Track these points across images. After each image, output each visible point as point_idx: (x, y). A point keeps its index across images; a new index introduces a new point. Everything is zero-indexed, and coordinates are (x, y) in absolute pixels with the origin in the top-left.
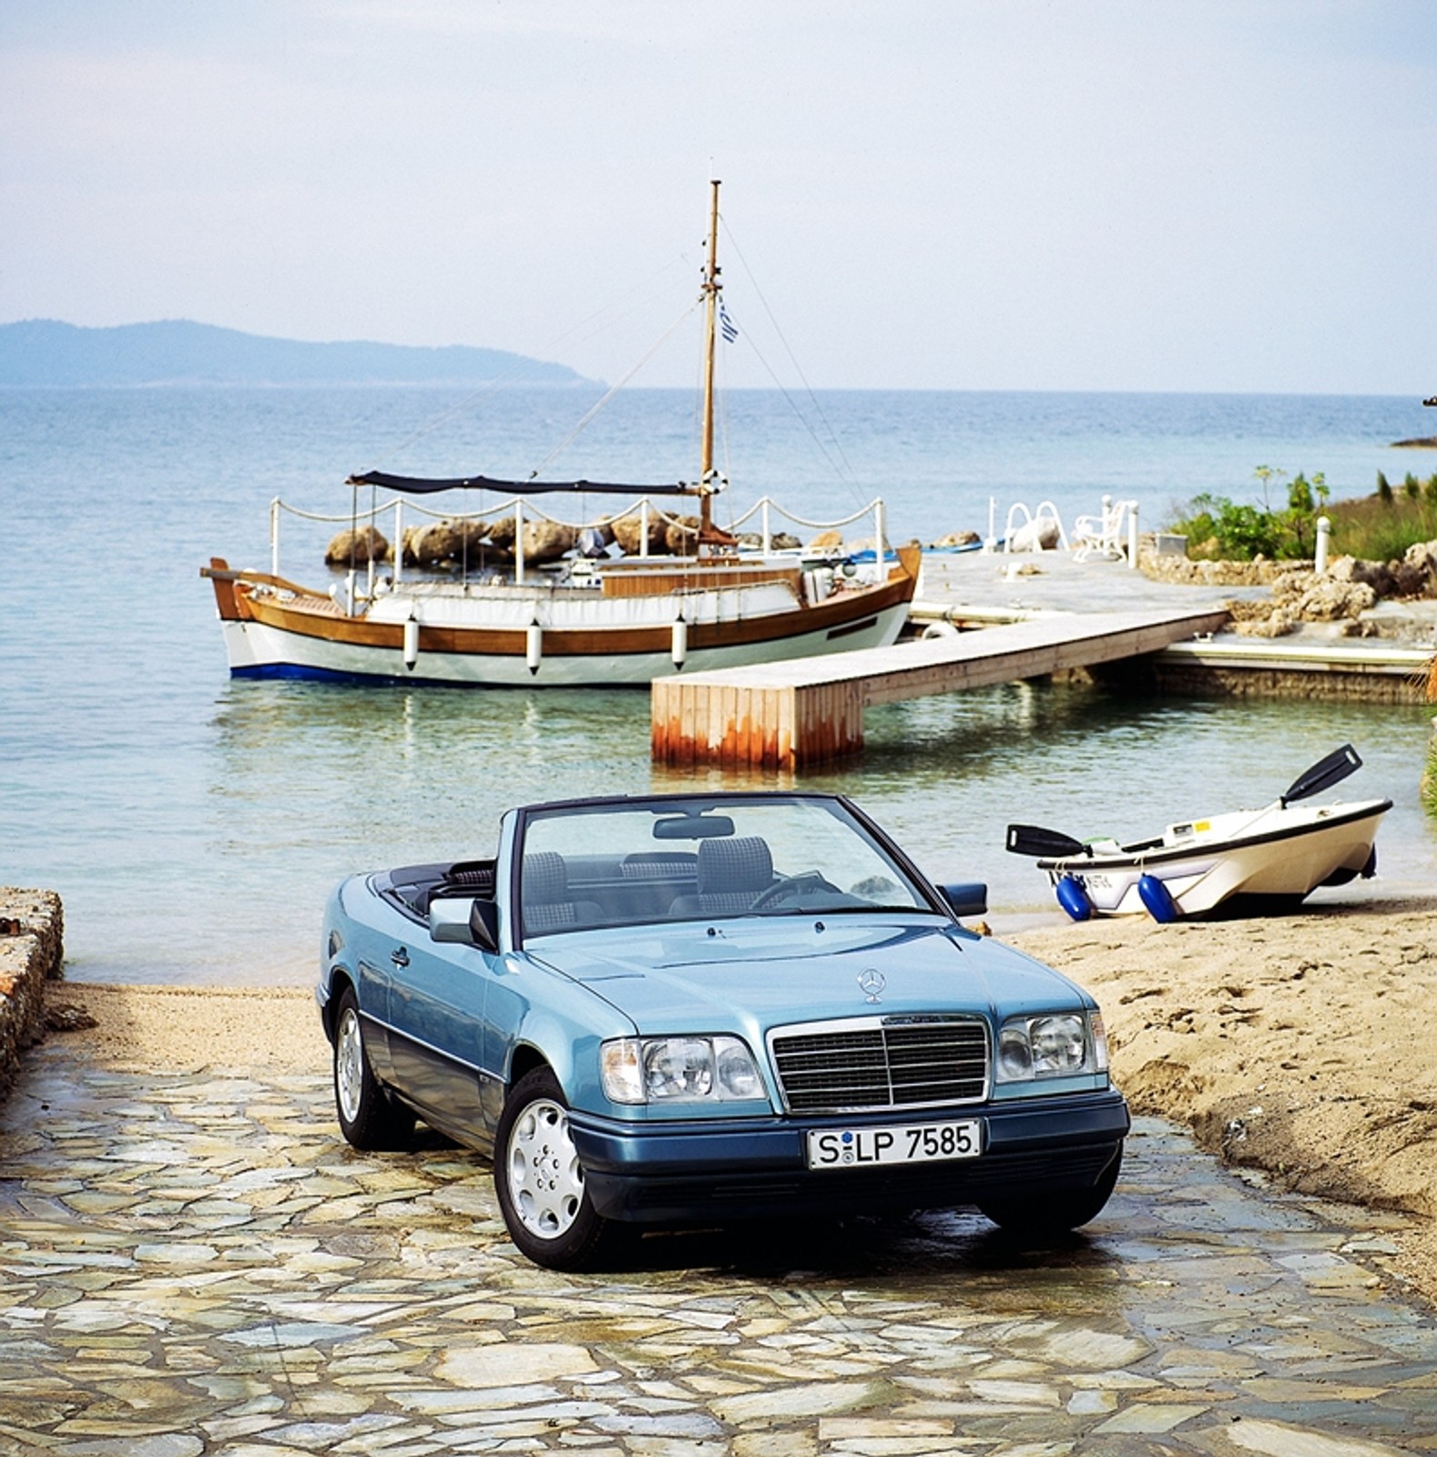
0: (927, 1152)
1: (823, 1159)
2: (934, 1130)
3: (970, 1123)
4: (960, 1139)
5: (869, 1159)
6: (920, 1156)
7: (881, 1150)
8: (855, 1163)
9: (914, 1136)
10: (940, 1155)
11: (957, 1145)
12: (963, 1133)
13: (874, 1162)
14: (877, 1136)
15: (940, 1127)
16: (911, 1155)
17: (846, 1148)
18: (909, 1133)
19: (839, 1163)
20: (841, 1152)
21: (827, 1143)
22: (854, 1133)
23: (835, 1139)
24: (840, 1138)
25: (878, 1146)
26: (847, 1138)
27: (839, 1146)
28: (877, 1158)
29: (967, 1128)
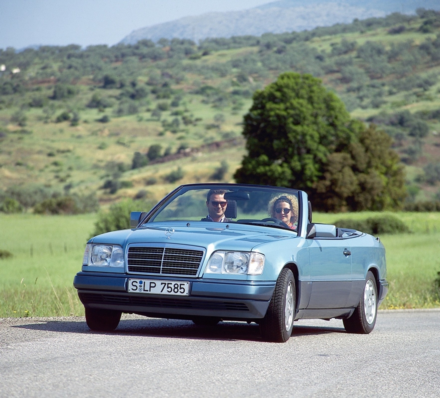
0: (168, 291)
1: (132, 289)
2: (171, 284)
3: (185, 283)
4: (181, 288)
5: (147, 291)
6: (165, 292)
7: (151, 288)
8: (143, 292)
9: (163, 285)
10: (172, 293)
11: (180, 290)
12: (182, 286)
13: (148, 292)
14: (151, 283)
15: (174, 283)
16: (162, 291)
17: (140, 286)
18: (162, 284)
19: (137, 291)
20: (138, 287)
21: (134, 284)
22: (143, 281)
23: (137, 282)
24: (138, 282)
25: (151, 287)
26: (141, 283)
27: (138, 285)
28: (150, 291)
29: (184, 285)
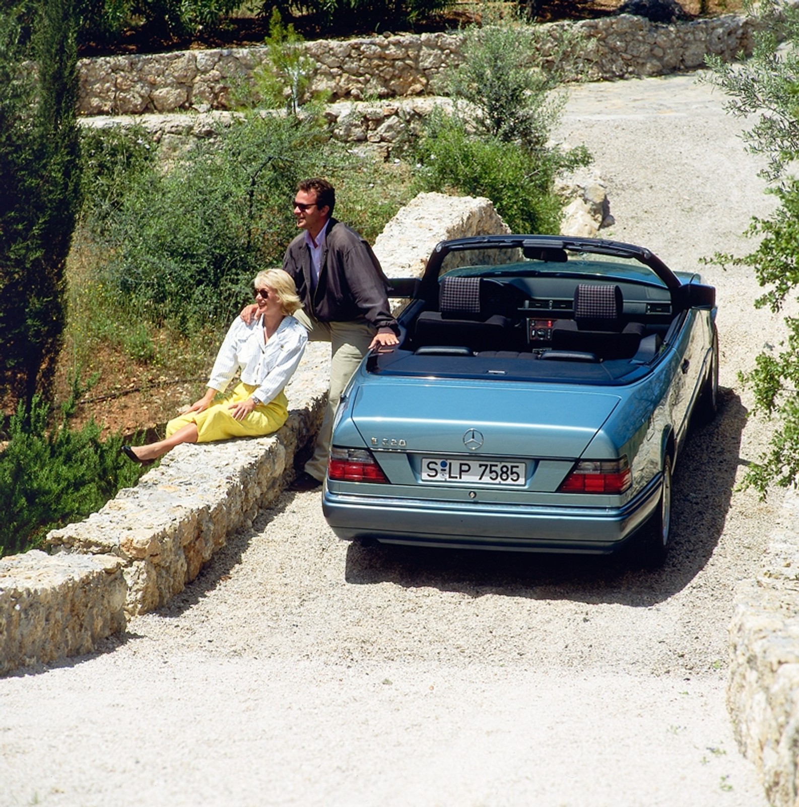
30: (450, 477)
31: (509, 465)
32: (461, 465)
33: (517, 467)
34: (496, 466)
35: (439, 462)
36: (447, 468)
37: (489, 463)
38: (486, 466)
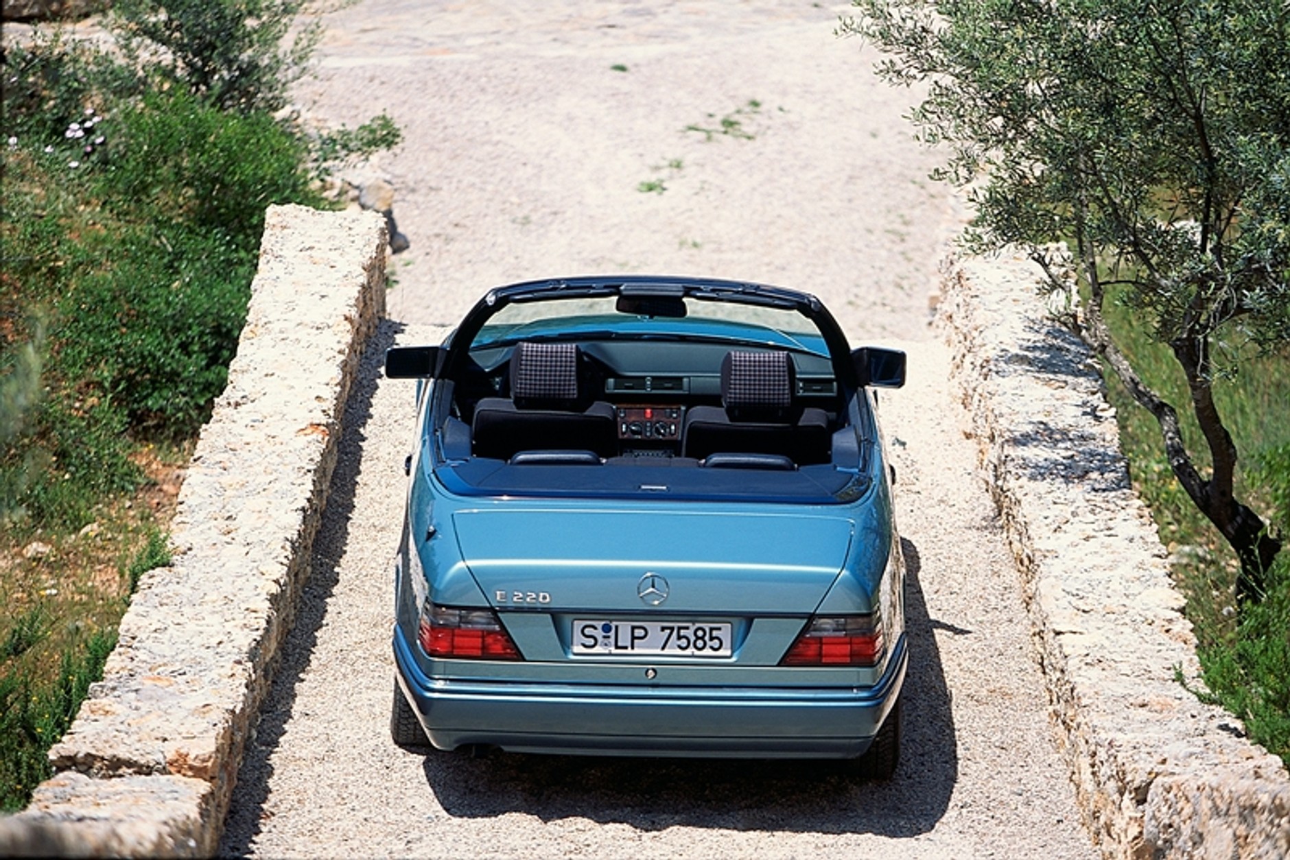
30: (617, 647)
31: (707, 626)
32: (633, 628)
33: (719, 629)
34: (687, 628)
35: (599, 624)
36: (612, 634)
37: (676, 625)
38: (672, 629)
